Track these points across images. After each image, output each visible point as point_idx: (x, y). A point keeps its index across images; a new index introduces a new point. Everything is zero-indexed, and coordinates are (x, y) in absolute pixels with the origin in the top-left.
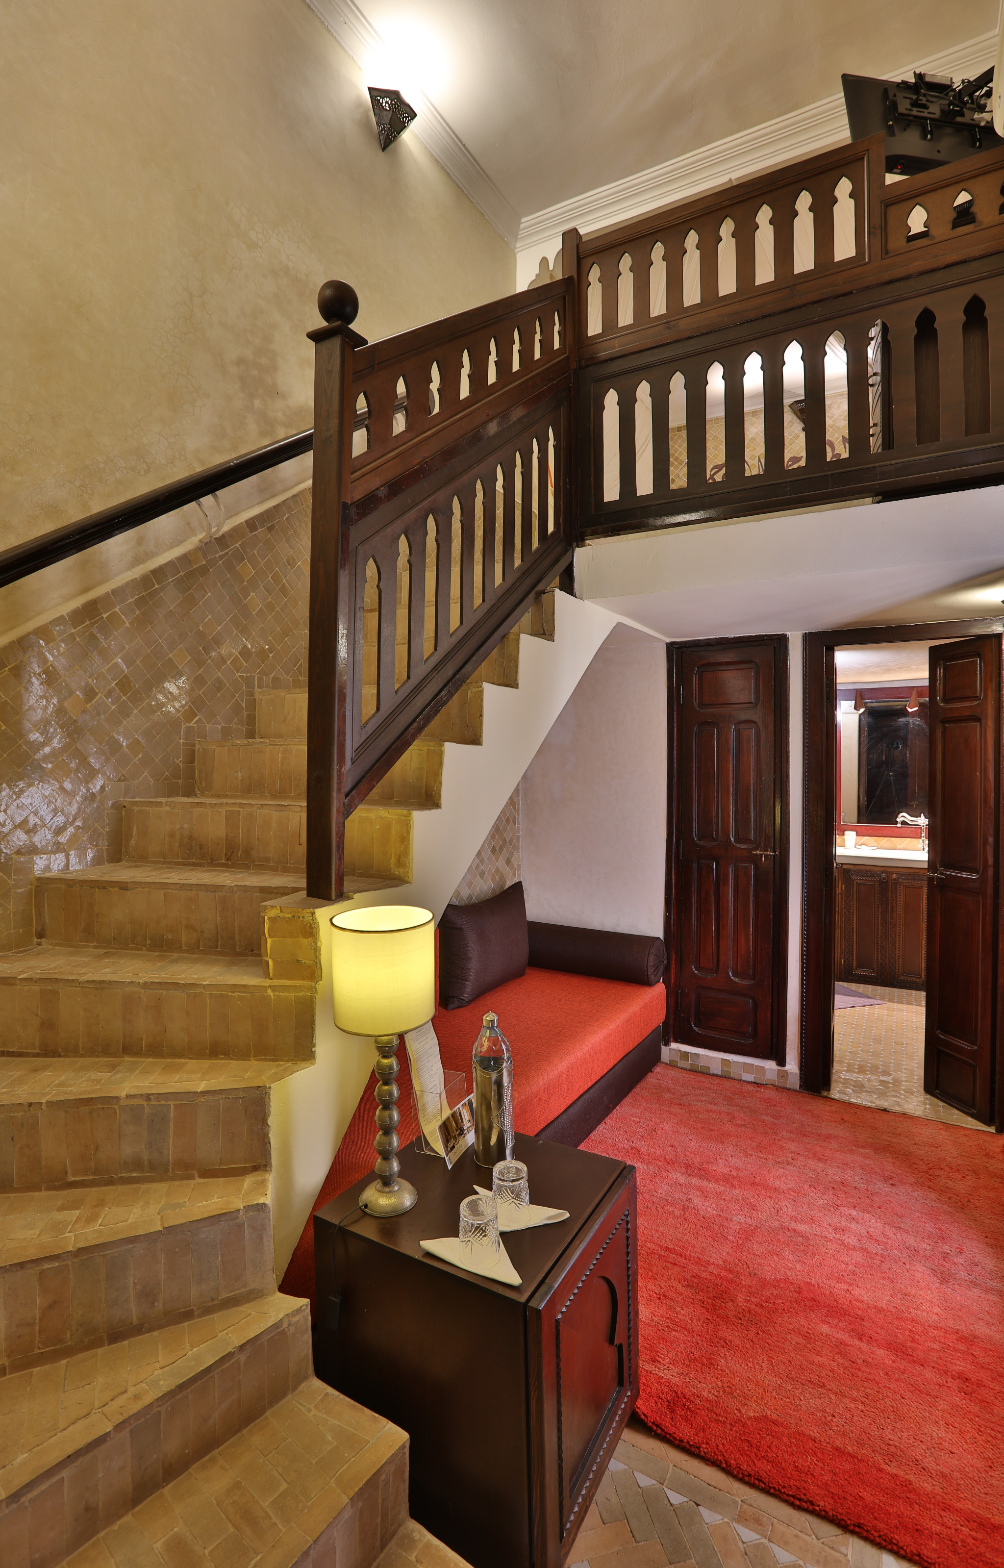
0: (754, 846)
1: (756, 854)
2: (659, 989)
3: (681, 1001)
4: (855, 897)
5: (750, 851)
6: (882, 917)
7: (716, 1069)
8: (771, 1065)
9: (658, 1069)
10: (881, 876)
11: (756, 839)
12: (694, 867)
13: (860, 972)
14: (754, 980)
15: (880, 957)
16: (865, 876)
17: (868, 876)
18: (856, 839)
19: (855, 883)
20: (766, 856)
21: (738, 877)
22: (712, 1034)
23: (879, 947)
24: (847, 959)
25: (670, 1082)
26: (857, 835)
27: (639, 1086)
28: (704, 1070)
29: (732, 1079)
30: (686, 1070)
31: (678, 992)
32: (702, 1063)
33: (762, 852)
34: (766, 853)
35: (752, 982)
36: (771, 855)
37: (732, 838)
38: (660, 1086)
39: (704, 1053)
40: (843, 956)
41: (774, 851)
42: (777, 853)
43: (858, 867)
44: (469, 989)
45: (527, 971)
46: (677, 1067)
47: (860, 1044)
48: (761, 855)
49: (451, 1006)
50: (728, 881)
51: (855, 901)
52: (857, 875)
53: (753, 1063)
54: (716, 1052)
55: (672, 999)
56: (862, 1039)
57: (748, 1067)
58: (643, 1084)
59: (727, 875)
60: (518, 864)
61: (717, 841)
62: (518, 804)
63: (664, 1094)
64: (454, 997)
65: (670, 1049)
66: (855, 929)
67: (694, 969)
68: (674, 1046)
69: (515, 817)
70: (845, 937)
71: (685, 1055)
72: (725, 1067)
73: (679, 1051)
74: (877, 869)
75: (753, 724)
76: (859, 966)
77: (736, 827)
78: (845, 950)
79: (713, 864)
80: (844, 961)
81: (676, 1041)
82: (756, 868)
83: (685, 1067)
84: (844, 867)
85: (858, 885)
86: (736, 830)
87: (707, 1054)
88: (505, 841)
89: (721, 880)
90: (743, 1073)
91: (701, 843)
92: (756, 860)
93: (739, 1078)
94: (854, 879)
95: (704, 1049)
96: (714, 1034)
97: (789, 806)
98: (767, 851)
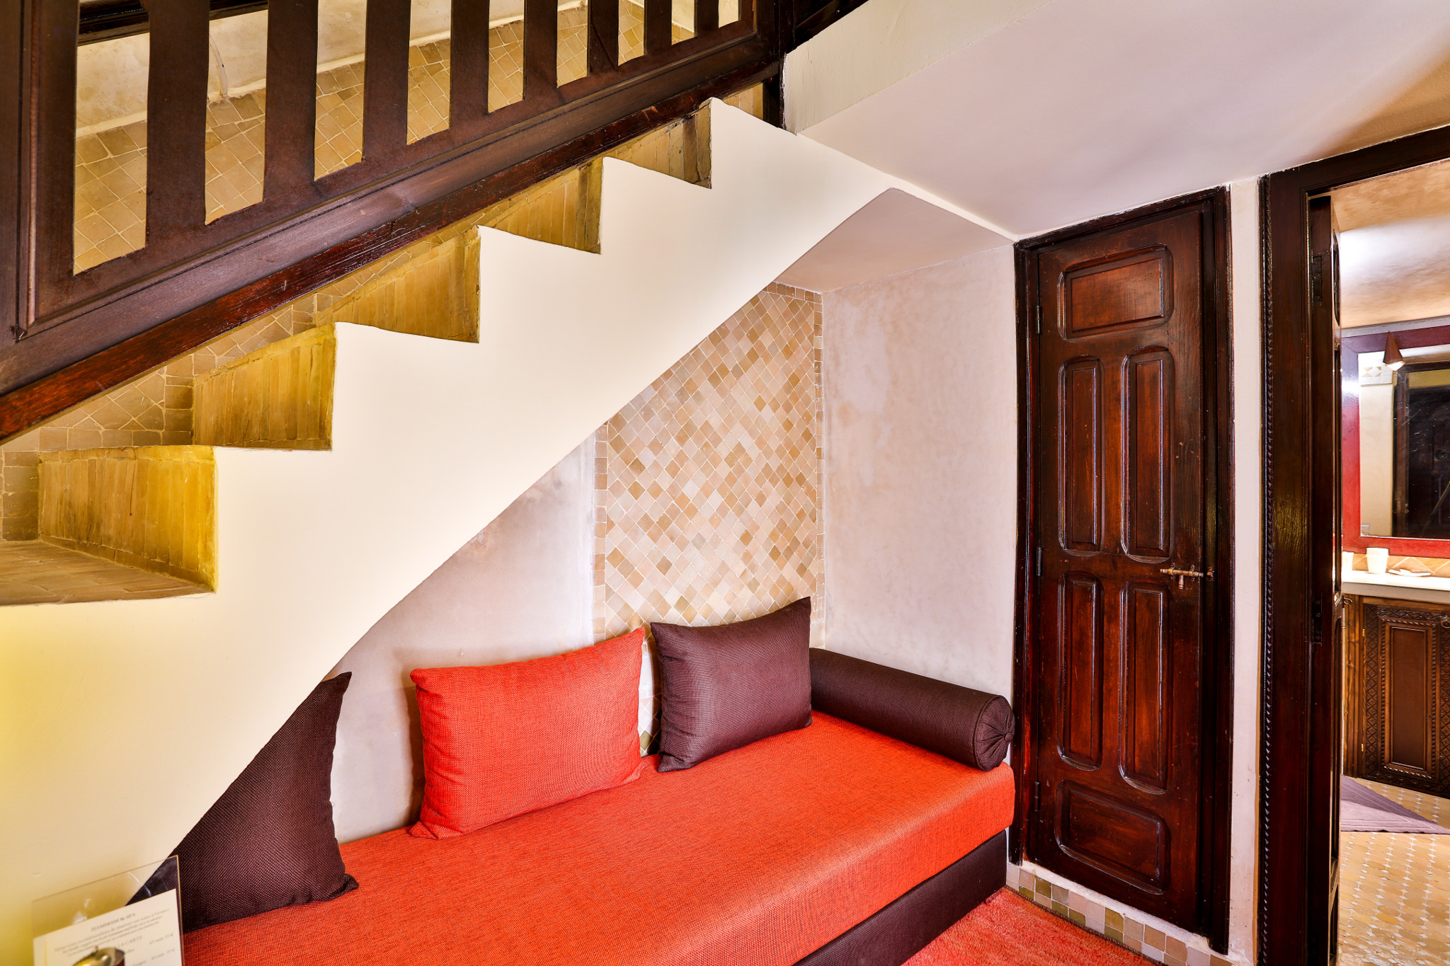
0: (1164, 559)
1: (1168, 575)
2: (1005, 774)
3: (1039, 799)
4: (1387, 649)
5: (1156, 568)
6: (1441, 686)
7: (1097, 923)
8: (1197, 943)
9: (998, 900)
10: (1439, 620)
11: (1167, 548)
12: (1061, 591)
13: (1397, 767)
14: (1165, 788)
15: (1438, 749)
16: (1406, 618)
17: (1413, 618)
18: (1389, 560)
19: (1387, 628)
20: (1187, 578)
21: (1135, 611)
22: (1090, 863)
23: (1437, 733)
24: (1372, 745)
25: (1011, 930)
26: (1390, 554)
27: (953, 929)
28: (1076, 919)
29: (1124, 948)
30: (1046, 910)
31: (1035, 784)
32: (1072, 906)
33: (1179, 572)
34: (1186, 572)
35: (1161, 792)
36: (1196, 578)
37: (1123, 545)
38: (988, 936)
39: (1075, 891)
40: (1364, 739)
41: (1204, 570)
42: (1209, 574)
43: (1393, 604)
44: (695, 747)
45: (814, 719)
46: (1031, 901)
47: (1397, 914)
48: (1178, 577)
49: (663, 768)
50: (1117, 616)
51: (1387, 655)
52: (1390, 616)
53: (1163, 931)
54: (1096, 894)
55: (1025, 793)
56: (1402, 904)
57: (1156, 938)
58: (961, 927)
59: (1115, 607)
60: (819, 574)
61: (1099, 550)
62: (821, 494)
63: (991, 955)
64: (670, 755)
65: (1021, 870)
66: (1387, 700)
67: (1060, 753)
68: (1027, 866)
69: (814, 511)
70: (1367, 710)
71: (1046, 887)
72: (1111, 924)
73: (1036, 877)
74: (1431, 608)
75: (1161, 353)
76: (1396, 758)
77: (1131, 527)
78: (1367, 730)
79: (1092, 588)
80: (1367, 748)
81: (1032, 860)
82: (1168, 598)
83: (1045, 905)
84: (1366, 601)
85: (1392, 630)
86: (1131, 533)
87: (1082, 894)
88: (795, 542)
89: (1105, 614)
90: (1143, 943)
91: (1071, 552)
92: (1168, 584)
93: (1137, 949)
94: (1385, 622)
95: (1076, 884)
96: (1094, 864)
97: (1234, 491)
98: (1189, 569)
